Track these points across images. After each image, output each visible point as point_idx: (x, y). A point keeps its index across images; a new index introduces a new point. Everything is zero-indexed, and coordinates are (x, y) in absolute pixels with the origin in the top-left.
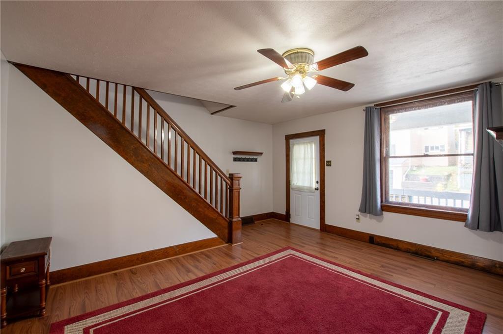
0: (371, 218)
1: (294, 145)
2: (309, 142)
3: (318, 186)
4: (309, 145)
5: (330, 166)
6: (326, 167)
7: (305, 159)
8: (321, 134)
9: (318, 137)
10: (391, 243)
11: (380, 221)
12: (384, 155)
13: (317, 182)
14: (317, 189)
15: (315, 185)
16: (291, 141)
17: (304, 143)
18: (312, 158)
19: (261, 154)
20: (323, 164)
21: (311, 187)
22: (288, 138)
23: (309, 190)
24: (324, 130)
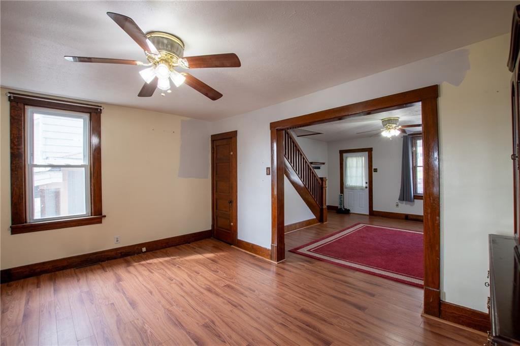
0: (406, 204)
1: (346, 158)
2: (361, 156)
3: (367, 185)
4: (360, 158)
5: (376, 171)
6: (373, 173)
7: (357, 167)
8: (370, 151)
9: (367, 153)
10: (419, 218)
11: (412, 205)
12: (414, 165)
13: (367, 183)
14: (366, 187)
15: (364, 185)
16: (345, 155)
17: (356, 156)
18: (362, 167)
19: (324, 164)
20: (371, 170)
21: (363, 186)
22: (342, 152)
23: (361, 189)
24: (372, 148)
